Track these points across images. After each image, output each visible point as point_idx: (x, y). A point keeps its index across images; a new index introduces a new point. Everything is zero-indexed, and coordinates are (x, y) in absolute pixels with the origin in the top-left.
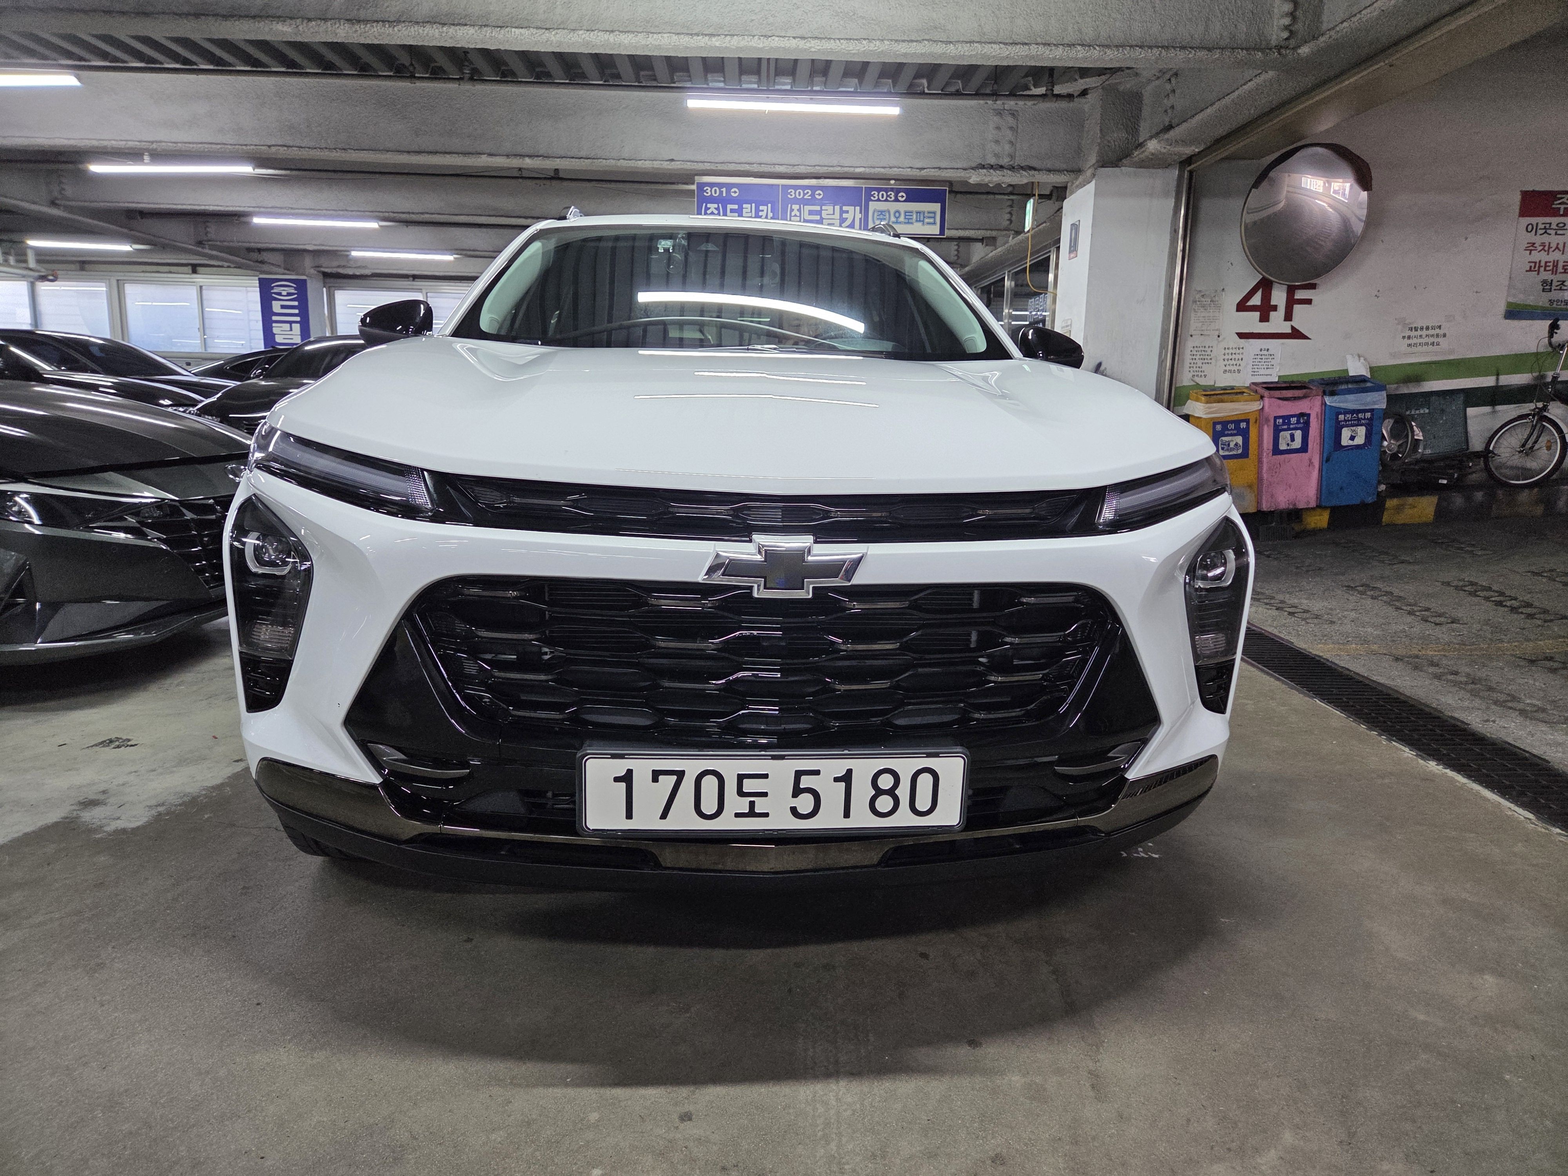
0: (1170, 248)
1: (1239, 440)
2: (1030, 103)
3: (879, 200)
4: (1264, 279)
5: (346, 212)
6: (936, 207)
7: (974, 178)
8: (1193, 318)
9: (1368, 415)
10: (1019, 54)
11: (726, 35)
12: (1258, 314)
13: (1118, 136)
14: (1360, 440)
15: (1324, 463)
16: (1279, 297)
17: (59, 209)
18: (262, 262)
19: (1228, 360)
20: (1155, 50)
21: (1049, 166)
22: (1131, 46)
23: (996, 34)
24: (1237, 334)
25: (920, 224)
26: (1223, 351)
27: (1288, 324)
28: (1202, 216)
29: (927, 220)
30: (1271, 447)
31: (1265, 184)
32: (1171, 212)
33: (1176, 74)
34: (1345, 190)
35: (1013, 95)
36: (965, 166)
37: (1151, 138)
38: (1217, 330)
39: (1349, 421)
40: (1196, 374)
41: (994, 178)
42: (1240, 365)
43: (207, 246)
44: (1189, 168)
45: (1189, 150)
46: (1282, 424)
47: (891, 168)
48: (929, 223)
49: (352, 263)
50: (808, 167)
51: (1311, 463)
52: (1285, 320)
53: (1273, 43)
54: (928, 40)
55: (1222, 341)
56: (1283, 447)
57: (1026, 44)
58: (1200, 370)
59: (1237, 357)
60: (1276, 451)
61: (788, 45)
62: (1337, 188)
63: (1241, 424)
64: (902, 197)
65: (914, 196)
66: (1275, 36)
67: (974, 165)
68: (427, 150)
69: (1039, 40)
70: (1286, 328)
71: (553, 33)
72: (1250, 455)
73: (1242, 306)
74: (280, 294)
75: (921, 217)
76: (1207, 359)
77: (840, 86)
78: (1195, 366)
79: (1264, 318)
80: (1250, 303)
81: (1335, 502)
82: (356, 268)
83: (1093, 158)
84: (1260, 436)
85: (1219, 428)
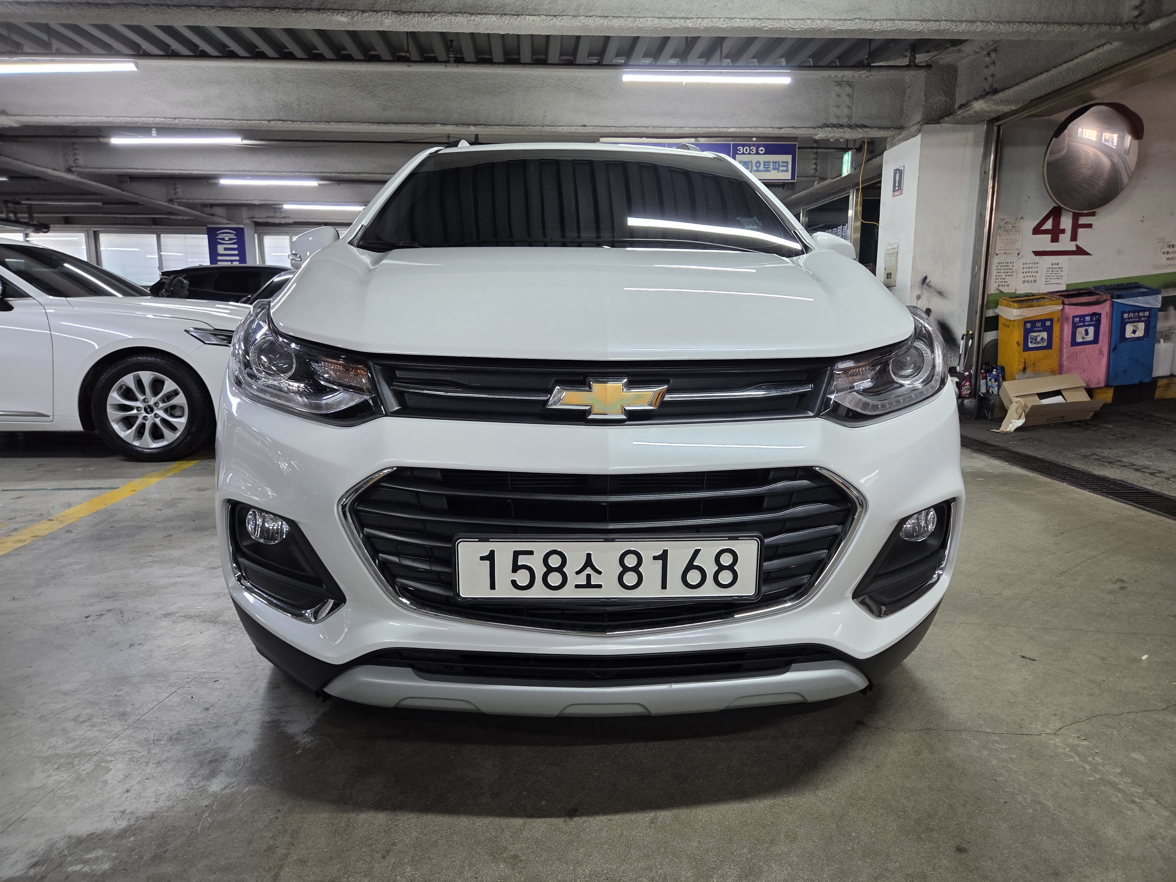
0: (980, 185)
1: (1045, 335)
2: (864, 76)
3: (743, 153)
4: (1057, 206)
5: (301, 174)
6: (788, 158)
7: (821, 135)
8: (1000, 240)
9: (1147, 314)
10: (930, 29)
12: (1049, 236)
13: (940, 99)
14: (1140, 333)
15: (1111, 351)
16: (1066, 222)
17: (73, 174)
18: (213, 215)
19: (1026, 273)
20: (1038, 25)
21: (877, 122)
22: (1019, 22)
24: (1034, 252)
25: (776, 171)
26: (1022, 266)
27: (1074, 243)
28: (1006, 160)
29: (781, 168)
30: (1070, 341)
32: (980, 158)
33: (995, 50)
34: (1113, 140)
36: (812, 126)
38: (1017, 249)
39: (1131, 318)
40: (1000, 284)
41: (837, 135)
42: (1035, 276)
43: (176, 203)
44: (998, 123)
45: (1007, 109)
46: (1078, 322)
47: (756, 128)
48: (782, 171)
49: (278, 215)
50: (692, 129)
51: (1101, 352)
52: (1071, 240)
53: (1127, 19)
55: (1021, 258)
56: (1079, 339)
58: (1004, 281)
59: (1033, 270)
60: (1074, 343)
62: (1107, 138)
63: (1047, 323)
64: (762, 150)
65: (770, 150)
66: (1127, 13)
67: (820, 124)
68: (392, 121)
69: (943, 18)
70: (1072, 246)
71: (559, 19)
72: (1053, 347)
73: (1037, 231)
74: (223, 239)
75: (777, 166)
76: (1009, 271)
78: (1000, 277)
79: (1055, 239)
80: (1044, 227)
81: (1118, 382)
82: (281, 218)
83: (918, 117)
84: (1062, 331)
85: (1029, 326)
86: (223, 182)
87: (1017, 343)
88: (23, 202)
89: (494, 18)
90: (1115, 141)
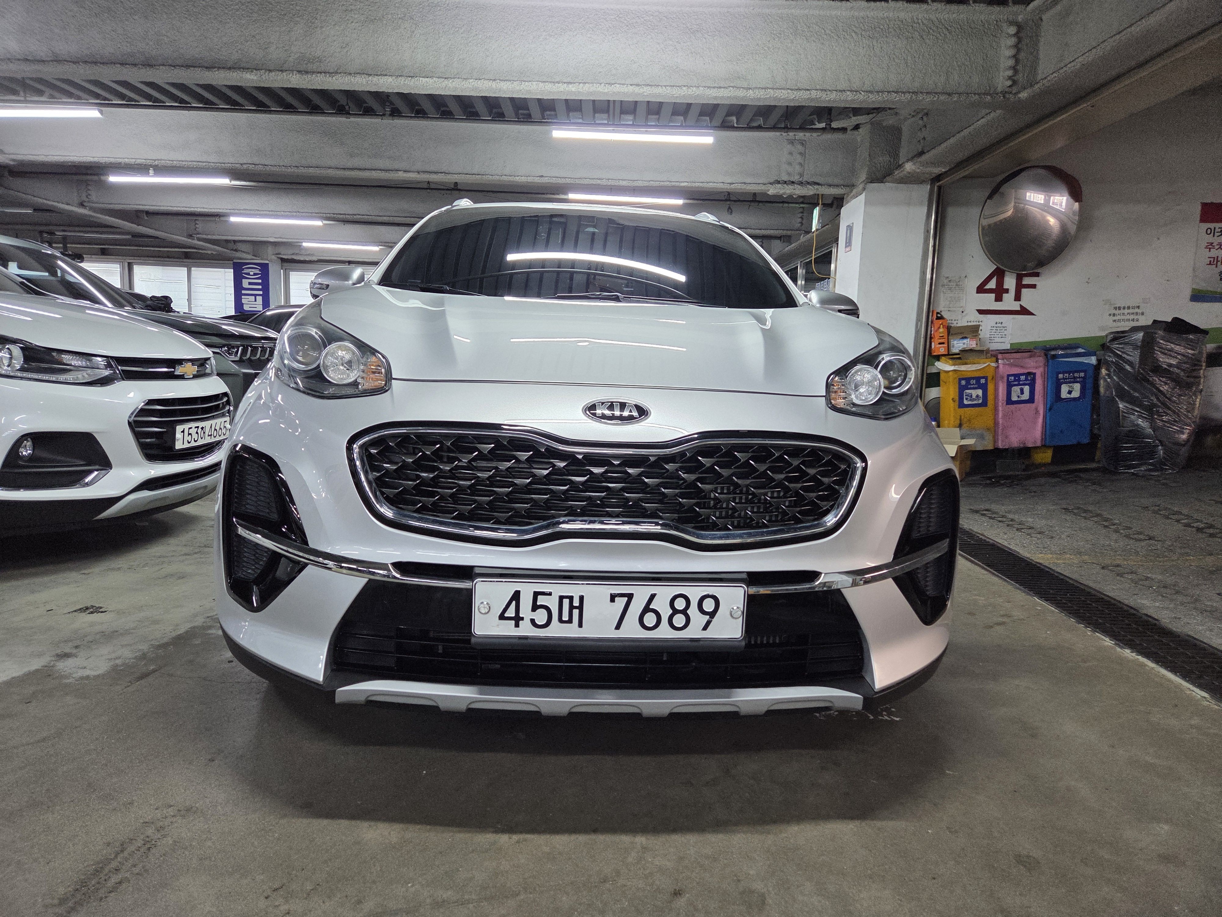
0: (924, 244)
1: (980, 392)
2: (815, 135)
4: (998, 268)
5: (299, 213)
7: (772, 191)
8: (942, 298)
9: (1082, 374)
10: (803, 97)
11: (580, 83)
12: (994, 295)
13: (883, 159)
14: (1076, 394)
15: (1047, 411)
16: (1010, 282)
17: (85, 209)
18: (237, 251)
20: (907, 95)
21: (830, 181)
22: (888, 92)
23: (785, 83)
24: (978, 311)
27: (1018, 303)
28: (949, 220)
30: (1005, 399)
31: (996, 197)
32: (925, 218)
33: (927, 114)
34: (1062, 203)
35: (802, 128)
36: (765, 181)
37: (908, 161)
38: (962, 307)
39: (1067, 379)
41: (787, 191)
43: (196, 238)
44: (938, 184)
45: (937, 170)
46: (1013, 381)
49: (302, 252)
51: (1037, 411)
52: (1015, 300)
53: (999, 89)
54: (733, 87)
55: (965, 316)
56: (1014, 398)
57: (808, 90)
60: (1009, 401)
61: (626, 90)
62: (1056, 201)
63: (981, 380)
66: (1000, 84)
67: (772, 181)
68: (358, 167)
69: (818, 87)
70: (1016, 306)
71: (451, 81)
72: (988, 404)
73: (981, 289)
74: (249, 274)
77: (671, 121)
79: (999, 299)
80: (987, 287)
81: (1057, 443)
82: (306, 255)
83: (863, 176)
84: (996, 390)
85: (963, 383)
86: (233, 219)
87: (953, 399)
88: (57, 233)
89: (390, 79)
90: (1064, 204)
